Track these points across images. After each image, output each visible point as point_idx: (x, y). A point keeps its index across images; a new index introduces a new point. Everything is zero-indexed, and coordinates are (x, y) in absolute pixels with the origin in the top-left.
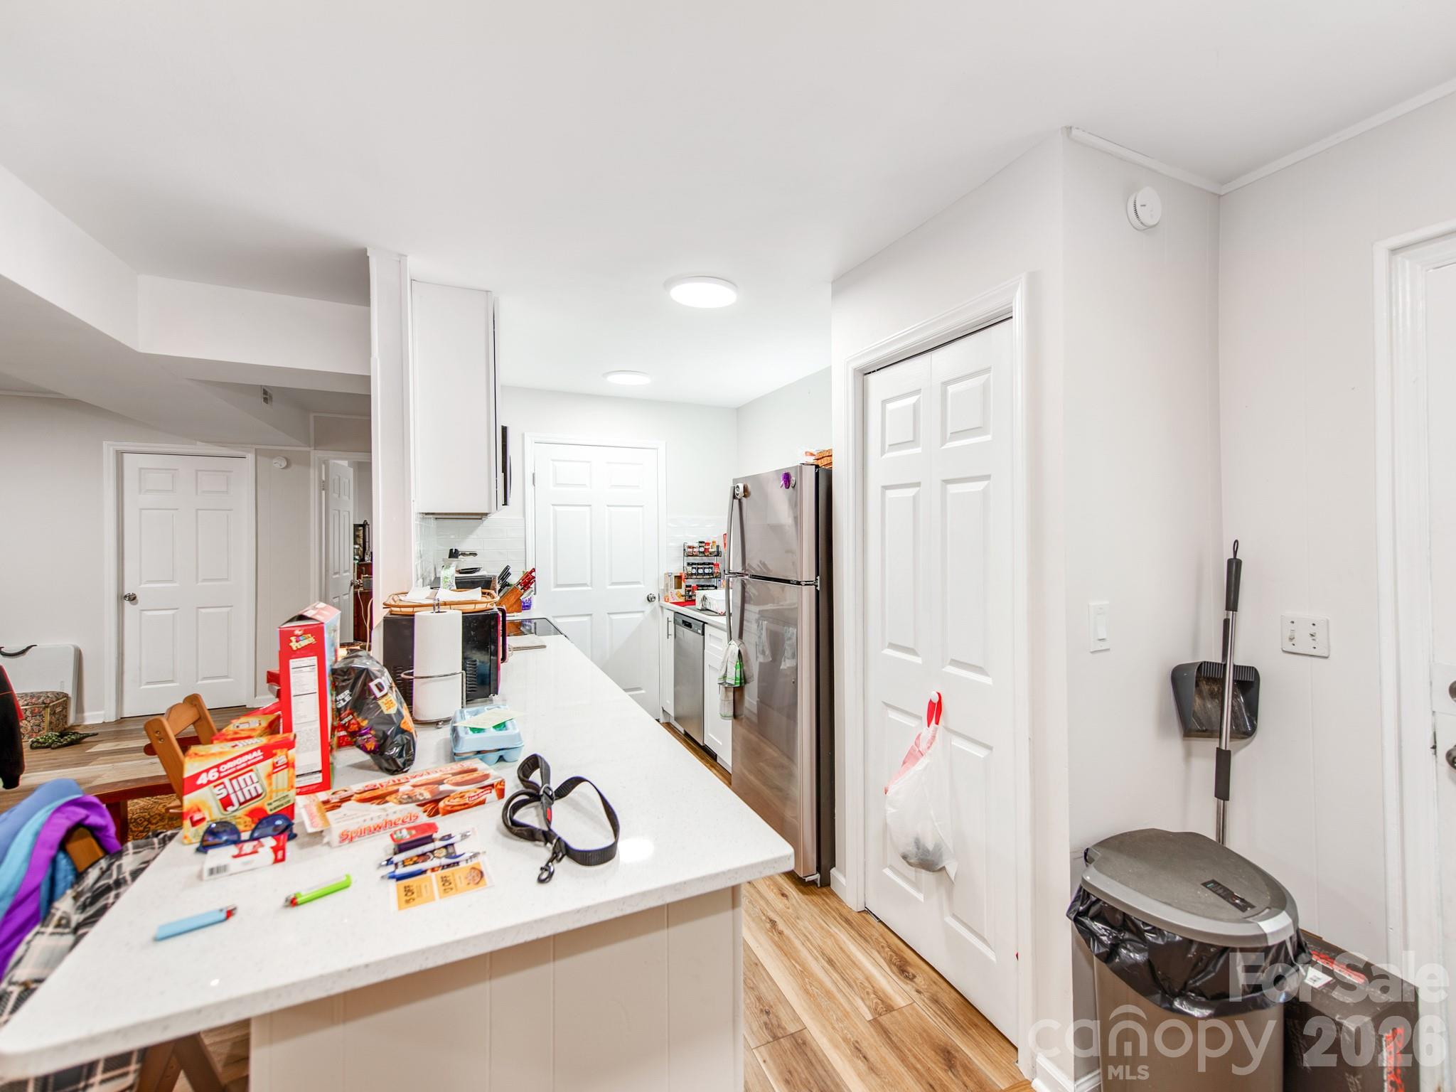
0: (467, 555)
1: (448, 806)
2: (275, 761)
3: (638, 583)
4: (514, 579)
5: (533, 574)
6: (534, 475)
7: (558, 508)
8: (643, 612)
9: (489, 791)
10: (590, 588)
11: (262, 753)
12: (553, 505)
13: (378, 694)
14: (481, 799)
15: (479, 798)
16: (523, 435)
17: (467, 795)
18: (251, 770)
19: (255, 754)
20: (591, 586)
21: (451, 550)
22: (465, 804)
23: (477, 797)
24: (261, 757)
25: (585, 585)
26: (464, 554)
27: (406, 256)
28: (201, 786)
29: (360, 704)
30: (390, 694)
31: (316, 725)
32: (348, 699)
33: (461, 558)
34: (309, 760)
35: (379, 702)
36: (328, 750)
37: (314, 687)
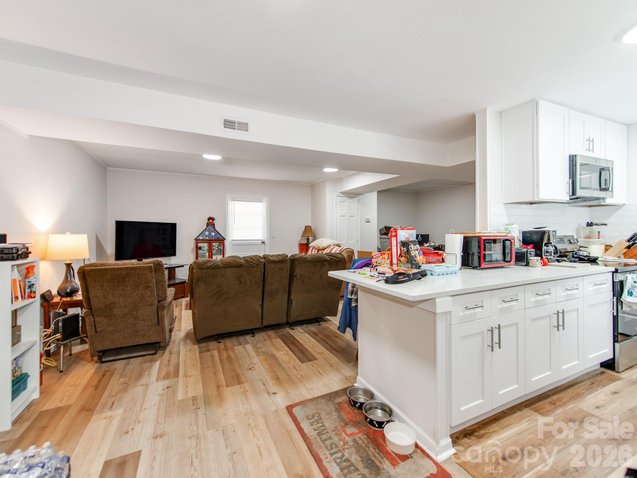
0: (599, 225)
13: (411, 250)
18: (379, 257)
21: (588, 222)
26: (597, 225)
27: (486, 108)
28: (374, 258)
29: (408, 252)
30: (413, 251)
31: (396, 253)
32: (406, 250)
33: (594, 227)
34: (395, 261)
35: (411, 252)
36: (398, 260)
37: (395, 244)
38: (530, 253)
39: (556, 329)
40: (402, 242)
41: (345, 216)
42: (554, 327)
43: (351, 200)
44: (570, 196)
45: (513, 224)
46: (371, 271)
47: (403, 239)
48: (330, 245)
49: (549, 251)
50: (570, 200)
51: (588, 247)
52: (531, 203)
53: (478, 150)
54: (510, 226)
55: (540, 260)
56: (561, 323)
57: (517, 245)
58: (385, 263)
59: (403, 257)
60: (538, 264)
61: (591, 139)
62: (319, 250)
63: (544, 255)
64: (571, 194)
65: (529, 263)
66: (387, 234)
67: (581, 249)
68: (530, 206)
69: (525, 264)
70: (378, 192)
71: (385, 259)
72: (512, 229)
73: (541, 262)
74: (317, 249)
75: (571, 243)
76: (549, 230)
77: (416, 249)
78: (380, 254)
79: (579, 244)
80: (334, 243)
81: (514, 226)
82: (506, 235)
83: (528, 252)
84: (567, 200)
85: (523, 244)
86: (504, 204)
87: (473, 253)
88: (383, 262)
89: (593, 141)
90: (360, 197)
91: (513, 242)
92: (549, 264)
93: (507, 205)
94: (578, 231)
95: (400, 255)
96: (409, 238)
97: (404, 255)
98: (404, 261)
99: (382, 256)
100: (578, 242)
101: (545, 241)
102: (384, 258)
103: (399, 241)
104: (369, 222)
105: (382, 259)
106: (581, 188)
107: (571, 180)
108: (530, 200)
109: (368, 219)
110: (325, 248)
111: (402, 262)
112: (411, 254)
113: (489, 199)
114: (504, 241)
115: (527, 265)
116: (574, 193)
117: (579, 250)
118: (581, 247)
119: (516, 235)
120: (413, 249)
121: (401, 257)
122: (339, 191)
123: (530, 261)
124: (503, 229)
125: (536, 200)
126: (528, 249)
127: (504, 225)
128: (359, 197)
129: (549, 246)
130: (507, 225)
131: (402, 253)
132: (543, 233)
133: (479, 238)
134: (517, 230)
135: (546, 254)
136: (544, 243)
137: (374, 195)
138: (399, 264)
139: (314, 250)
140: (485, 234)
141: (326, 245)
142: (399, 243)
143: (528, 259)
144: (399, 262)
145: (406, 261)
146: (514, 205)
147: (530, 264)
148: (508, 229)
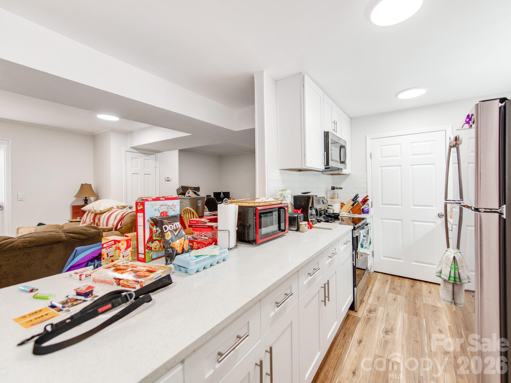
0: (338, 189)
1: (123, 283)
2: (116, 246)
3: (432, 206)
4: (360, 199)
5: (368, 198)
6: (371, 154)
7: (383, 168)
8: (435, 222)
9: (137, 284)
10: (401, 207)
11: (114, 242)
12: (380, 167)
13: (165, 231)
14: (134, 286)
15: (133, 285)
16: (366, 136)
17: (129, 282)
18: (112, 247)
19: (111, 242)
20: (402, 205)
21: (332, 187)
22: (129, 286)
23: (133, 284)
24: (114, 244)
25: (398, 205)
26: (337, 188)
27: (263, 71)
28: (104, 248)
29: (162, 234)
30: (169, 232)
31: (143, 237)
32: (160, 231)
33: (336, 190)
34: (141, 249)
35: (165, 234)
36: (147, 247)
37: (142, 224)
38: (300, 218)
39: (323, 303)
40: (153, 220)
41: (138, 174)
42: (322, 302)
43: (146, 157)
44: (325, 166)
45: (286, 190)
46: (80, 280)
47: (157, 215)
48: (112, 208)
49: (313, 213)
50: (325, 169)
51: (332, 205)
52: (300, 170)
53: (257, 113)
54: (284, 192)
55: (307, 225)
56: (327, 295)
57: (290, 210)
58: (119, 256)
59: (154, 242)
60: (306, 228)
61: (336, 123)
62: (97, 214)
63: (310, 217)
64: (326, 165)
65: (299, 227)
66: (184, 194)
67: (329, 207)
68: (299, 173)
69: (296, 229)
70: (180, 151)
71: (120, 250)
72: (286, 194)
73: (308, 226)
74: (94, 213)
75: (323, 203)
76: (312, 194)
77: (175, 228)
78: (113, 242)
79: (328, 204)
80: (118, 206)
81: (287, 192)
82: (281, 203)
83: (299, 217)
84: (323, 169)
85: (294, 209)
86: (279, 169)
87: (250, 225)
88: (118, 255)
89: (336, 124)
90: (158, 155)
91: (287, 210)
92: (313, 226)
93: (282, 171)
94: (326, 193)
95: (151, 239)
96: (166, 212)
97: (157, 238)
98: (158, 247)
99: (115, 245)
100: (327, 202)
101: (310, 205)
102: (119, 248)
103: (147, 218)
104: (170, 181)
105: (115, 250)
106: (332, 160)
107: (325, 152)
108: (299, 167)
109: (168, 178)
110: (103, 212)
111: (153, 249)
112: (166, 237)
113: (267, 164)
114: (280, 208)
115: (298, 230)
116: (328, 163)
117: (328, 208)
118: (329, 205)
119: (289, 201)
120: (169, 230)
121: (152, 242)
122: (129, 146)
123: (300, 226)
124: (279, 195)
125: (304, 167)
126: (299, 214)
127: (280, 191)
128: (156, 154)
129: (313, 209)
130: (282, 190)
131: (154, 235)
132: (309, 197)
133: (255, 208)
134: (290, 195)
135: (311, 217)
136: (309, 206)
137: (175, 154)
138: (146, 254)
139: (90, 214)
140: (261, 204)
141: (105, 209)
142: (148, 221)
143: (299, 224)
144: (147, 250)
145: (161, 246)
146: (287, 171)
147: (301, 229)
148: (282, 194)
